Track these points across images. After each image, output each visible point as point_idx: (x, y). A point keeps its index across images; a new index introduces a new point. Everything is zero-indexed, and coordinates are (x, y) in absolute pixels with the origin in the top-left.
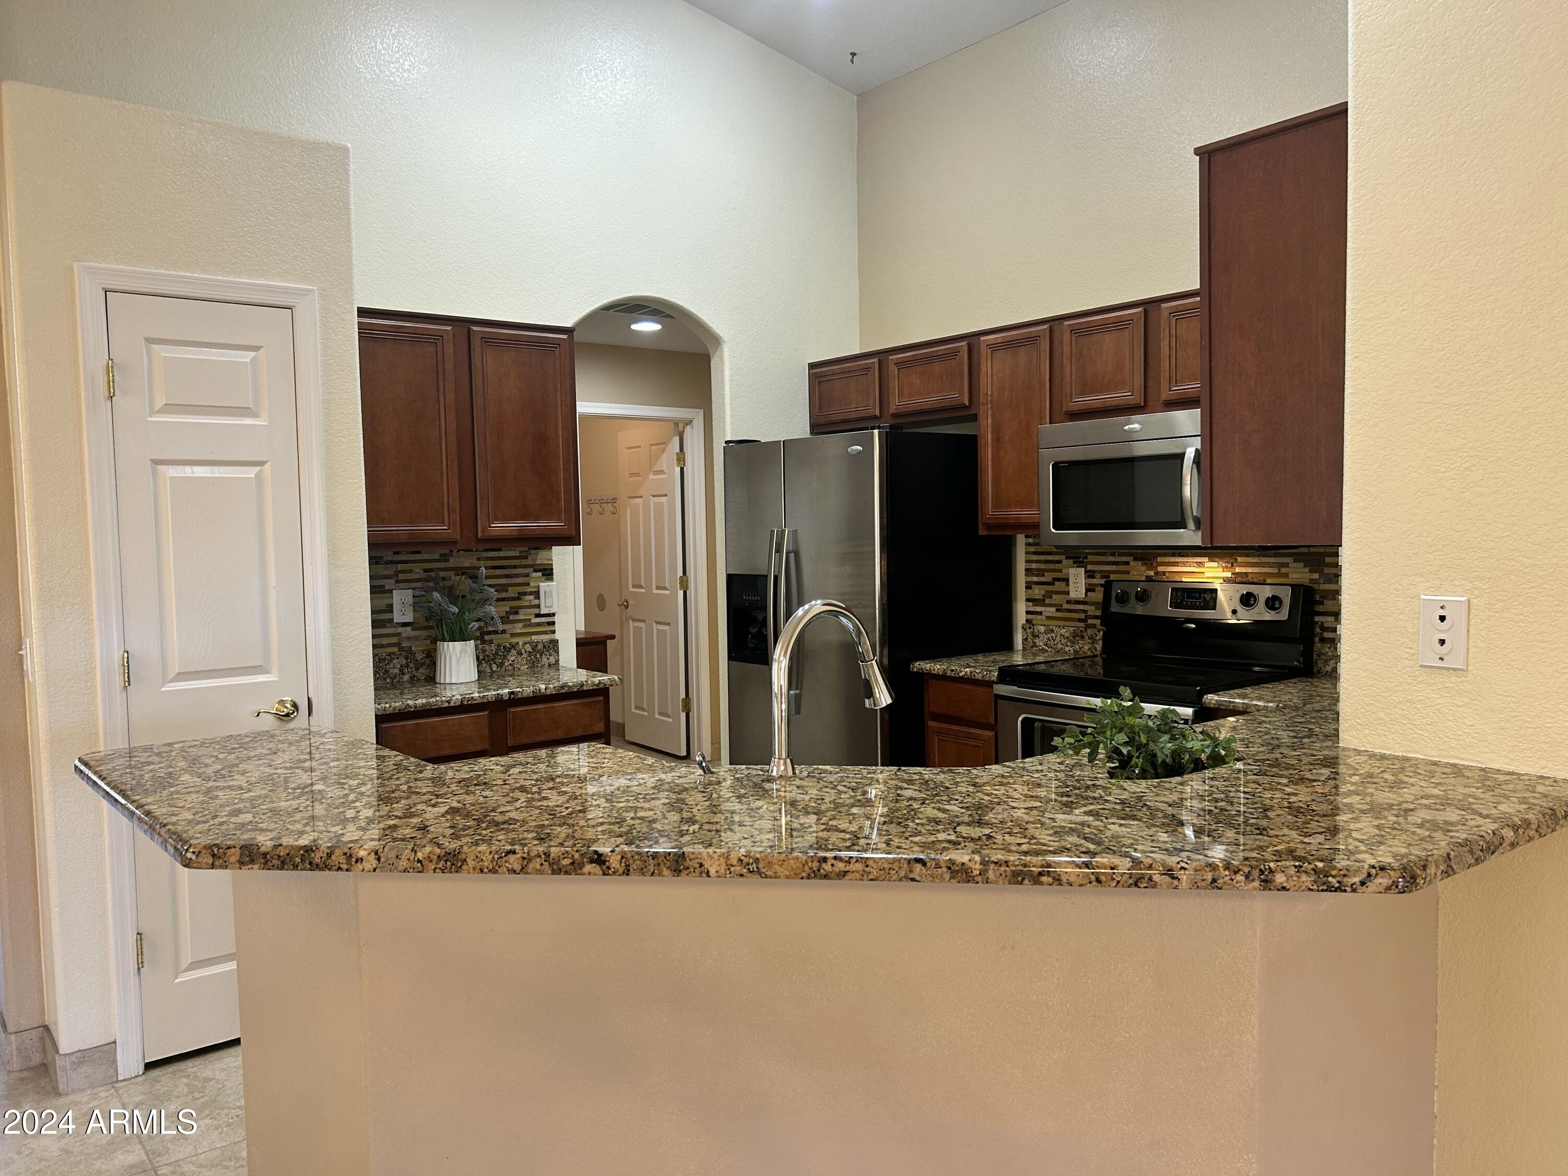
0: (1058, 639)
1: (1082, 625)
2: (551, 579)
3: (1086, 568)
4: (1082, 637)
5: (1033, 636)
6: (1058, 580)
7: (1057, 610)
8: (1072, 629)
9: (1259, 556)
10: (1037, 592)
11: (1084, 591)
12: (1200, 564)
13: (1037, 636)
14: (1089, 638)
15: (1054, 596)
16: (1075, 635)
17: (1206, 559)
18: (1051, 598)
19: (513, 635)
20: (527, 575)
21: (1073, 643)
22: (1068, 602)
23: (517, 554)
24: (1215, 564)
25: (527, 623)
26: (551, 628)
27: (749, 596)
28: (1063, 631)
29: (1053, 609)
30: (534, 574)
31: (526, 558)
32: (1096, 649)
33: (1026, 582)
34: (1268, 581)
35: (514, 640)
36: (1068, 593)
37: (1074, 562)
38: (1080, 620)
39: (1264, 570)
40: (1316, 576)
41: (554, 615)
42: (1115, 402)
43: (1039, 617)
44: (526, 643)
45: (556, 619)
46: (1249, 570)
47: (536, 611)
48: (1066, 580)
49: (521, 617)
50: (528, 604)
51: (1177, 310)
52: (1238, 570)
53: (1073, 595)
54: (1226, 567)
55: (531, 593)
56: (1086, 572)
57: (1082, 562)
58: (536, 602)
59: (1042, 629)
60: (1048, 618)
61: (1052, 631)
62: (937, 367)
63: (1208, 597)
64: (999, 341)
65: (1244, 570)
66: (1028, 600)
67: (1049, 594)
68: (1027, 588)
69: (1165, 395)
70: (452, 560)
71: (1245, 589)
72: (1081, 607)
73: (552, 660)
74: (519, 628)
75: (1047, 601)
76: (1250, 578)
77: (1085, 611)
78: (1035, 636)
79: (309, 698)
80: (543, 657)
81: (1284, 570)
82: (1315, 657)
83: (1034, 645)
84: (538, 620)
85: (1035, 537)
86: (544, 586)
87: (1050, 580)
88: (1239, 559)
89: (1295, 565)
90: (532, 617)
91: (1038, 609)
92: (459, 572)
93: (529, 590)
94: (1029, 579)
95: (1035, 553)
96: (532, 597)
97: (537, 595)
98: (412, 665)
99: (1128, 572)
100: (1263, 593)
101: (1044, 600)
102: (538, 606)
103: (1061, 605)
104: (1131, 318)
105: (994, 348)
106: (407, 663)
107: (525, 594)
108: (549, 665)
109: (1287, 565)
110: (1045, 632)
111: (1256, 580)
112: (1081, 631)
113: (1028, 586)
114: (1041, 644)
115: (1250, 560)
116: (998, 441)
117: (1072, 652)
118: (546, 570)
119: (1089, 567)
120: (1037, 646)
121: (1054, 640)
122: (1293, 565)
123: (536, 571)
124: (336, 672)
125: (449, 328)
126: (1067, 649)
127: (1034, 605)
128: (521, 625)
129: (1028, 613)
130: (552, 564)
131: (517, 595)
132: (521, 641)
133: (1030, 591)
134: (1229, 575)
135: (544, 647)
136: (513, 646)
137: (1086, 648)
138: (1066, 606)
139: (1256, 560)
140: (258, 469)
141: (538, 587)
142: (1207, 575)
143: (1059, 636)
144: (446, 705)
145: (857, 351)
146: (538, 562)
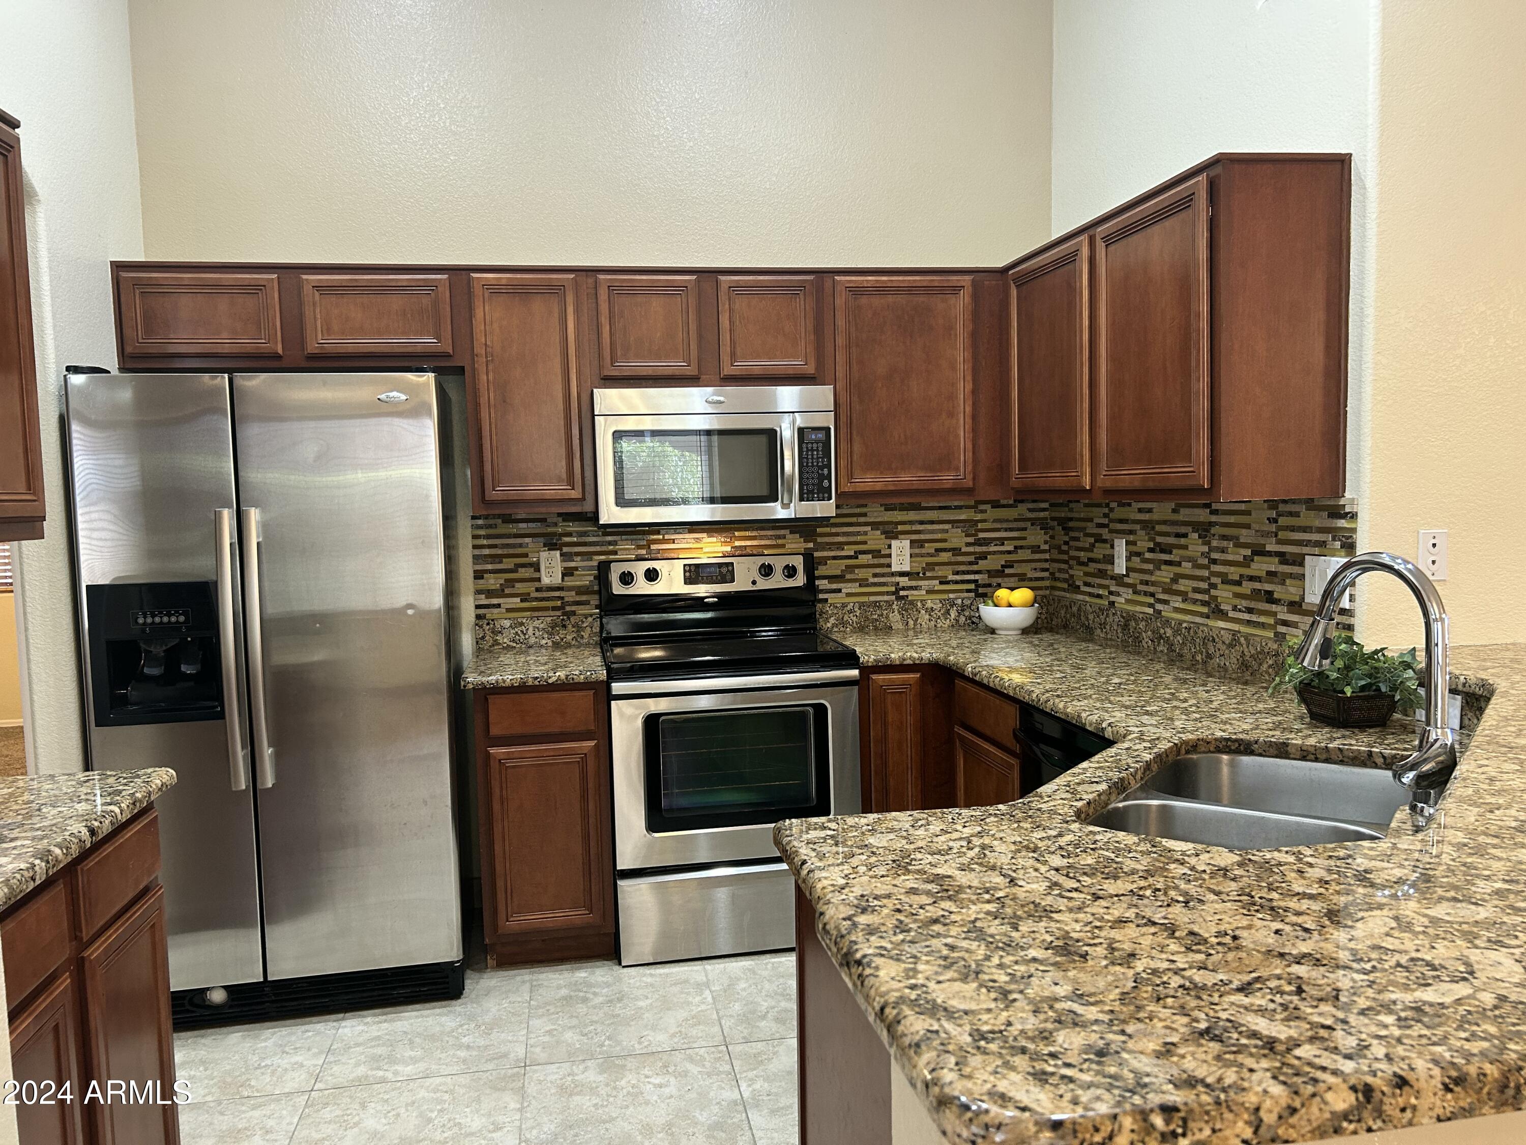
0: (530, 632)
1: (558, 613)
3: (561, 550)
4: (564, 626)
5: (493, 632)
6: (523, 566)
7: (522, 601)
8: (549, 619)
9: (757, 530)
10: (492, 581)
11: (560, 576)
12: (698, 540)
13: (500, 632)
14: (573, 627)
15: (518, 585)
16: (554, 626)
17: (705, 535)
18: (513, 587)
21: (551, 634)
22: (538, 590)
24: (714, 539)
27: (153, 616)
28: (537, 623)
29: (518, 600)
32: (582, 637)
33: (475, 572)
34: (766, 552)
36: (539, 580)
37: (542, 545)
38: (554, 609)
39: (763, 542)
40: (811, 545)
43: (496, 611)
46: (749, 543)
48: (536, 567)
51: (738, 285)
52: (737, 543)
53: (546, 580)
54: (725, 542)
56: (561, 555)
57: (556, 544)
59: (507, 623)
60: (509, 610)
61: (522, 624)
63: (724, 570)
65: (743, 543)
66: (478, 592)
67: (511, 582)
68: (476, 578)
69: (727, 370)
71: (761, 561)
72: (557, 594)
75: (507, 591)
76: (749, 551)
77: (562, 598)
78: (495, 632)
81: (780, 542)
82: (818, 616)
83: (496, 643)
85: (486, 518)
87: (511, 566)
88: (736, 534)
89: (791, 536)
91: (495, 601)
94: (479, 567)
95: (488, 537)
100: (779, 564)
101: (503, 590)
103: (529, 594)
104: (684, 286)
105: (495, 290)
109: (784, 537)
110: (511, 626)
111: (755, 552)
112: (563, 620)
113: (478, 575)
114: (505, 640)
115: (747, 533)
117: (550, 644)
119: (565, 549)
120: (499, 644)
121: (525, 634)
122: (789, 536)
126: (544, 642)
127: (487, 598)
129: (478, 607)
133: (481, 581)
134: (728, 549)
137: (569, 637)
138: (535, 595)
139: (754, 533)
142: (705, 550)
143: (531, 629)
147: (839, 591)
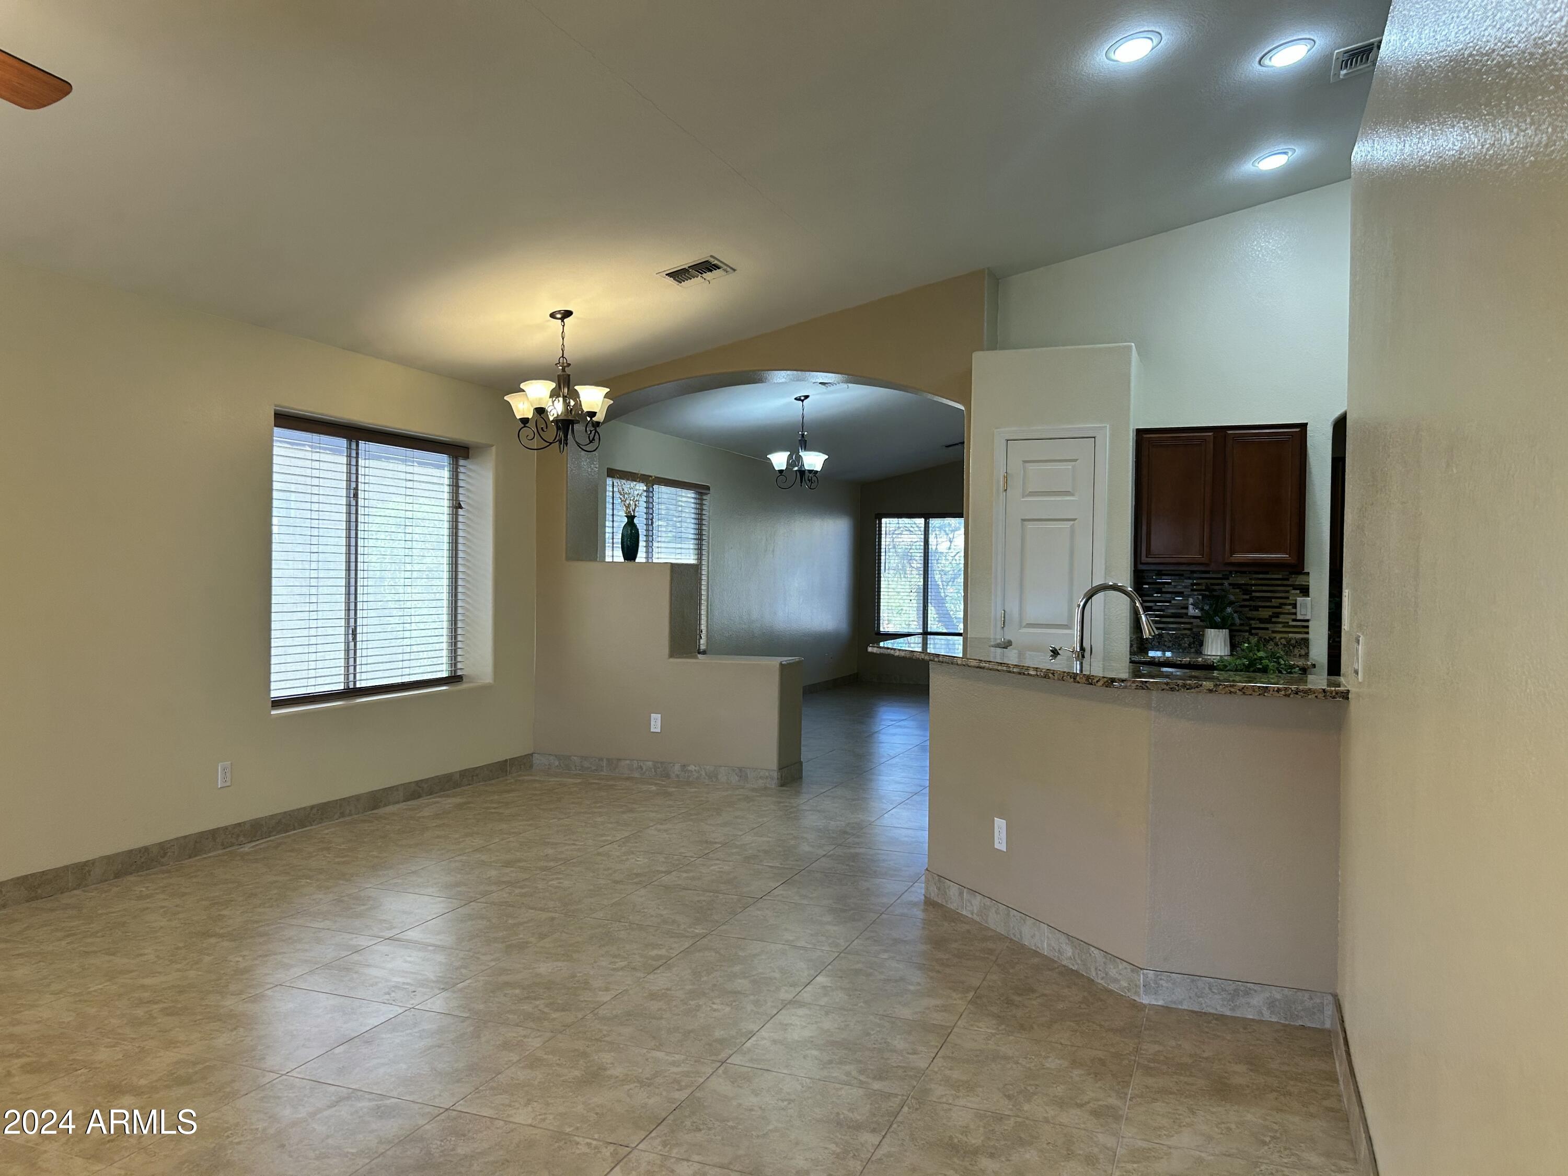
2: (1308, 596)
19: (1274, 632)
20: (1288, 592)
23: (1280, 576)
25: (1286, 625)
26: (1306, 630)
30: (1293, 592)
31: (1288, 580)
35: (1274, 635)
41: (1308, 621)
44: (1282, 638)
45: (1310, 624)
47: (1293, 617)
49: (1280, 620)
50: (1287, 611)
55: (1290, 604)
58: (1294, 611)
73: (1303, 652)
74: (1279, 627)
80: (1295, 649)
84: (1294, 623)
86: (1300, 599)
90: (1290, 621)
92: (1236, 587)
93: (1288, 602)
96: (1290, 607)
97: (1294, 606)
98: (1197, 643)
102: (1295, 614)
106: (1194, 641)
107: (1285, 604)
108: (1300, 656)
118: (1304, 589)
123: (1295, 589)
125: (1210, 434)
128: (1280, 625)
130: (1309, 585)
131: (1278, 605)
132: (1278, 636)
135: (1297, 642)
136: (1272, 639)
140: (1072, 522)
141: (1296, 600)
146: (1297, 583)
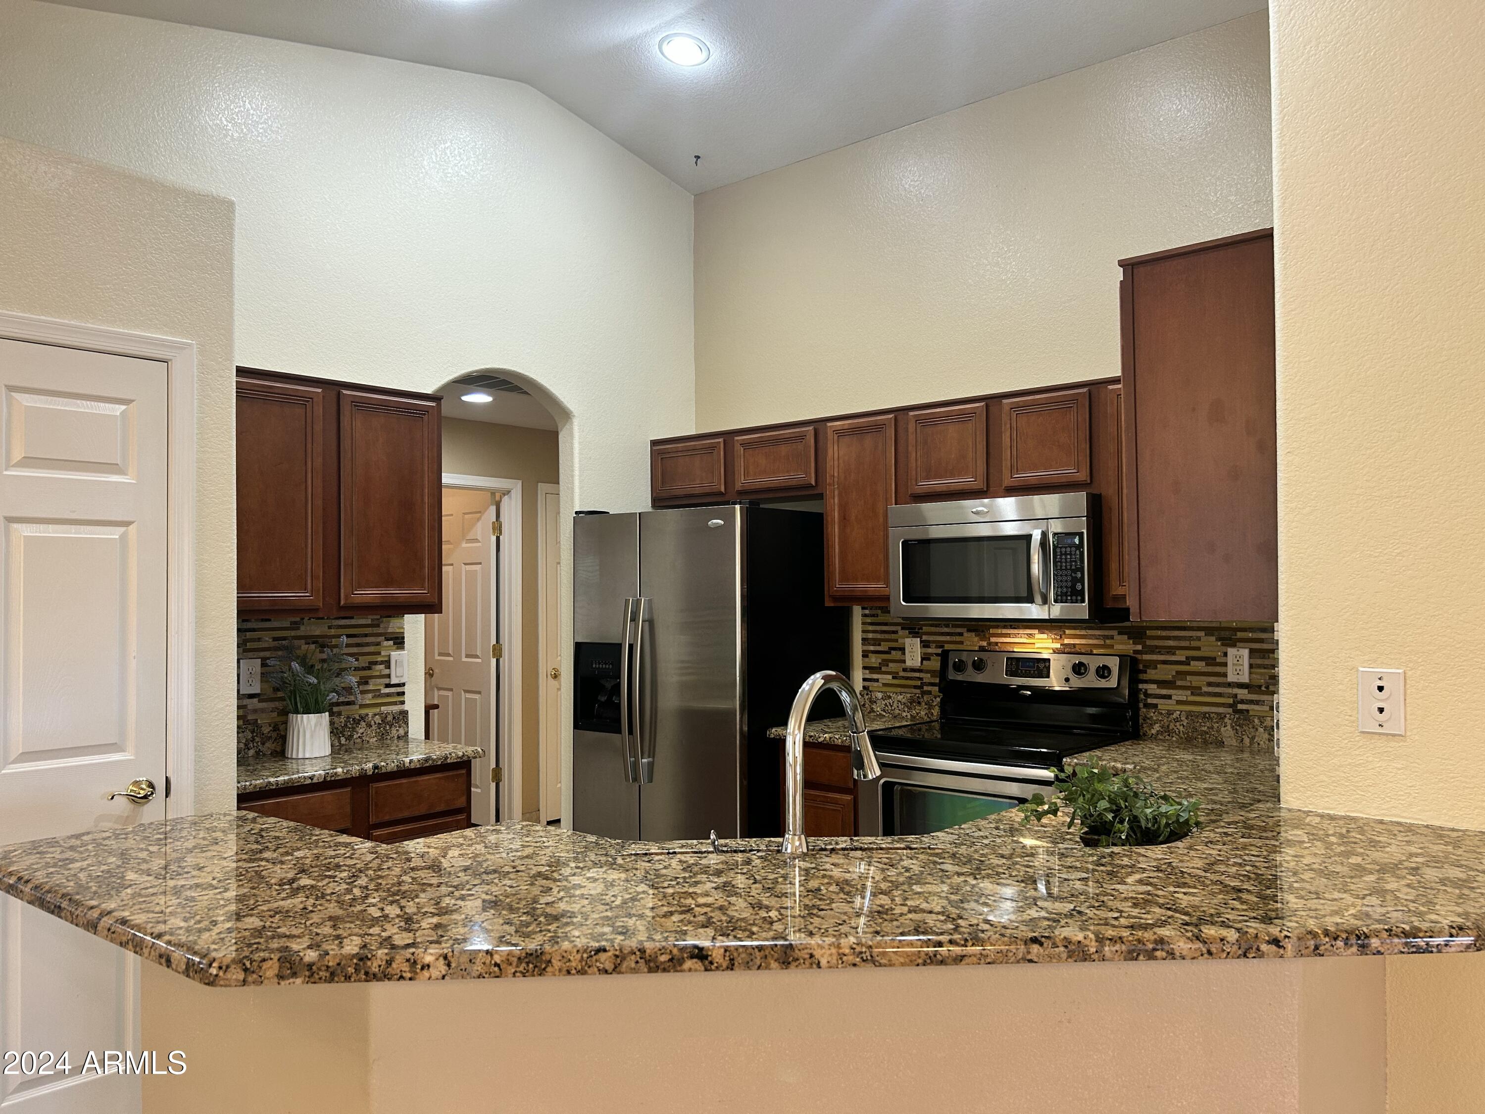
0: (895, 705)
1: (918, 691)
2: (403, 648)
3: (921, 638)
4: (919, 703)
5: (870, 702)
6: (895, 649)
7: (893, 678)
8: (909, 695)
9: (1085, 629)
10: (873, 660)
11: (920, 660)
12: (1030, 636)
13: (875, 702)
14: (926, 704)
15: (891, 665)
16: (912, 701)
17: (1036, 631)
18: (888, 666)
19: (362, 706)
20: (378, 644)
21: (909, 708)
22: (905, 670)
23: (369, 622)
24: (1045, 636)
25: (377, 694)
26: (401, 699)
27: (599, 664)
28: (900, 697)
29: (890, 677)
30: (386, 643)
31: (378, 626)
32: (932, 714)
33: (863, 651)
34: (1095, 652)
35: (363, 712)
36: (904, 661)
37: (910, 633)
38: (915, 687)
39: (1091, 642)
40: (1139, 647)
41: (404, 684)
42: (959, 487)
43: (876, 684)
44: (375, 715)
45: (406, 689)
46: (1077, 641)
47: (386, 681)
48: (902, 650)
49: (371, 687)
50: (378, 674)
51: (1017, 406)
52: (1066, 641)
53: (909, 663)
54: (1056, 639)
55: (382, 663)
56: (921, 642)
57: (918, 633)
58: (386, 672)
59: (880, 695)
60: (885, 685)
61: (890, 697)
62: (784, 449)
63: (1041, 665)
64: (846, 427)
65: (1072, 641)
66: (865, 668)
67: (885, 662)
68: (863, 656)
69: (1007, 482)
70: (302, 628)
71: (1077, 659)
72: (917, 675)
73: (401, 732)
74: (368, 699)
75: (883, 669)
76: (1077, 649)
77: (921, 679)
78: (872, 702)
79: (167, 777)
80: (393, 729)
81: (1108, 642)
82: (1141, 721)
83: (872, 711)
84: (388, 690)
85: (871, 609)
86: (395, 655)
87: (887, 649)
88: (1067, 632)
89: (1119, 637)
90: (382, 687)
91: (875, 676)
92: (310, 641)
93: (380, 659)
94: (866, 648)
95: (871, 624)
96: (382, 667)
97: (387, 664)
98: (257, 739)
99: (962, 643)
100: (1093, 663)
101: (880, 668)
102: (389, 676)
103: (897, 673)
104: (973, 412)
105: (841, 433)
106: (253, 737)
107: (376, 663)
108: (399, 737)
109: (1112, 637)
110: (882, 698)
111: (1083, 651)
112: (918, 697)
113: (865, 655)
114: (878, 709)
115: (1078, 632)
116: (845, 519)
117: (909, 717)
118: (397, 638)
119: (924, 638)
120: (874, 712)
121: (891, 706)
122: (1117, 637)
123: (387, 640)
124: (199, 748)
125: (320, 390)
126: (904, 714)
127: (870, 673)
128: (370, 696)
129: (864, 680)
130: (403, 633)
131: (367, 665)
132: (370, 712)
133: (866, 660)
134: (1058, 646)
135: (394, 718)
136: (363, 718)
137: (923, 713)
138: (902, 674)
139: (1083, 632)
140: (123, 529)
141: (389, 656)
142: (1037, 645)
143: (896, 702)
144: (309, 781)
145: (692, 432)
146: (390, 630)
147: (1169, 697)
